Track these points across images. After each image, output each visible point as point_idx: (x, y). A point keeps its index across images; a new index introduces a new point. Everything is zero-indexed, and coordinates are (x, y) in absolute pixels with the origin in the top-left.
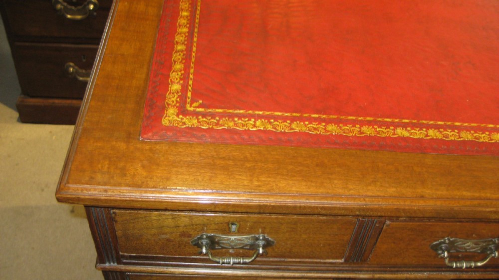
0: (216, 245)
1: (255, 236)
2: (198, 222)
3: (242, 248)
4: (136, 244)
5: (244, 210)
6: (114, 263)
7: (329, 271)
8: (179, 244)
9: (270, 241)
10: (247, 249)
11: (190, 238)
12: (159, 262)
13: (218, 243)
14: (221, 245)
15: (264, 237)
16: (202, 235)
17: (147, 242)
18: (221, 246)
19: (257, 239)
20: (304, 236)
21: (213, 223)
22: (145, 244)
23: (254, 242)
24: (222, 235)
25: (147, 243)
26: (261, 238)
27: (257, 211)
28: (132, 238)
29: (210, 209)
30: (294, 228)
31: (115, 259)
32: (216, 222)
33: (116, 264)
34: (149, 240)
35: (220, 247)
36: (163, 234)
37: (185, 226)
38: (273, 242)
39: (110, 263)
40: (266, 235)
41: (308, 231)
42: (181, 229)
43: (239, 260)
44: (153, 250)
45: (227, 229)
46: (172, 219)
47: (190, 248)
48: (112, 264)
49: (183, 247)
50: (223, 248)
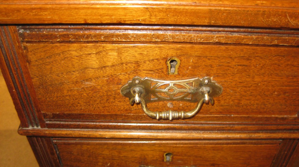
0: (152, 96)
1: (198, 80)
2: (128, 58)
3: (182, 99)
4: (57, 97)
5: (189, 21)
6: (37, 126)
7: (279, 130)
8: (107, 95)
9: (217, 87)
10: (189, 100)
11: (120, 86)
12: (87, 123)
13: (154, 92)
14: (158, 94)
15: (209, 80)
16: (134, 80)
17: (70, 93)
18: (157, 97)
19: (201, 85)
20: (257, 79)
21: (147, 59)
22: (68, 98)
23: (197, 89)
24: (159, 79)
25: (70, 96)
26: (206, 81)
27: (206, 22)
28: (51, 88)
29: (144, 20)
30: (246, 66)
31: (37, 121)
32: (151, 58)
33: (39, 127)
34: (71, 90)
35: (156, 99)
36: (87, 80)
37: (113, 66)
38: (220, 89)
39: (33, 126)
40: (212, 78)
41: (263, 71)
42: (109, 71)
43: (180, 114)
44: (77, 106)
45: (164, 70)
46: (96, 54)
47: (120, 102)
48: (35, 127)
49: (112, 100)
50: (160, 100)
